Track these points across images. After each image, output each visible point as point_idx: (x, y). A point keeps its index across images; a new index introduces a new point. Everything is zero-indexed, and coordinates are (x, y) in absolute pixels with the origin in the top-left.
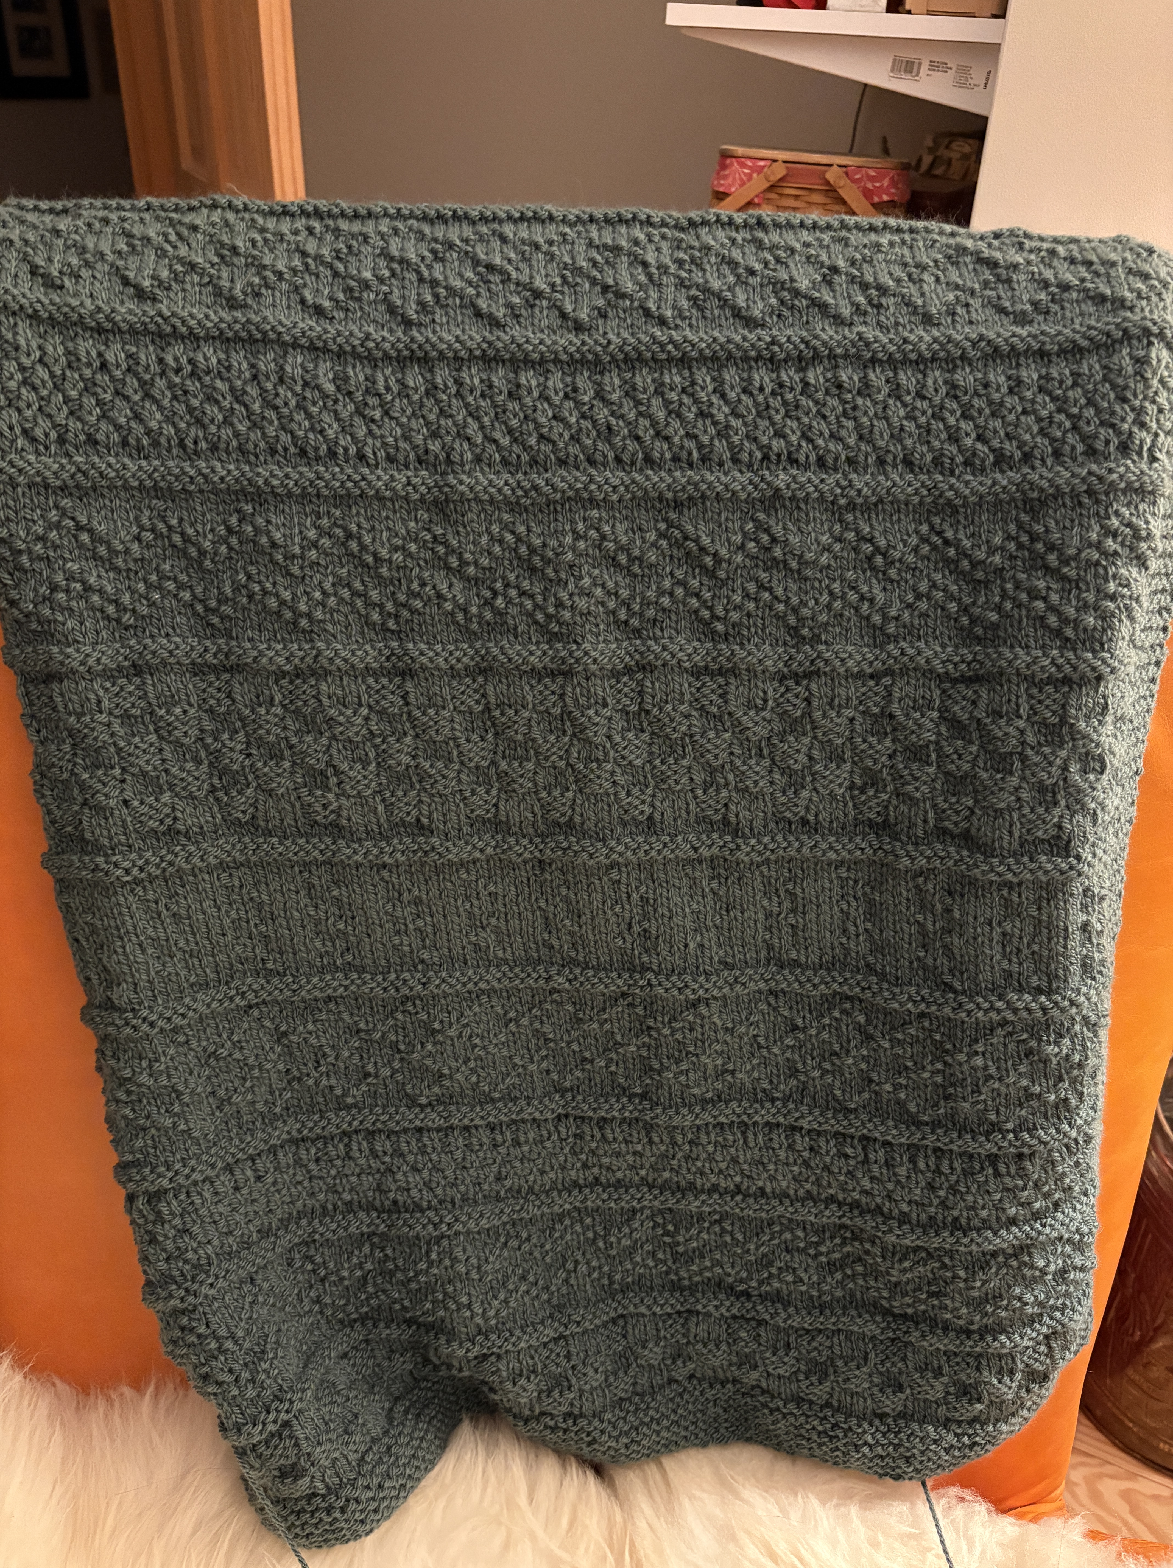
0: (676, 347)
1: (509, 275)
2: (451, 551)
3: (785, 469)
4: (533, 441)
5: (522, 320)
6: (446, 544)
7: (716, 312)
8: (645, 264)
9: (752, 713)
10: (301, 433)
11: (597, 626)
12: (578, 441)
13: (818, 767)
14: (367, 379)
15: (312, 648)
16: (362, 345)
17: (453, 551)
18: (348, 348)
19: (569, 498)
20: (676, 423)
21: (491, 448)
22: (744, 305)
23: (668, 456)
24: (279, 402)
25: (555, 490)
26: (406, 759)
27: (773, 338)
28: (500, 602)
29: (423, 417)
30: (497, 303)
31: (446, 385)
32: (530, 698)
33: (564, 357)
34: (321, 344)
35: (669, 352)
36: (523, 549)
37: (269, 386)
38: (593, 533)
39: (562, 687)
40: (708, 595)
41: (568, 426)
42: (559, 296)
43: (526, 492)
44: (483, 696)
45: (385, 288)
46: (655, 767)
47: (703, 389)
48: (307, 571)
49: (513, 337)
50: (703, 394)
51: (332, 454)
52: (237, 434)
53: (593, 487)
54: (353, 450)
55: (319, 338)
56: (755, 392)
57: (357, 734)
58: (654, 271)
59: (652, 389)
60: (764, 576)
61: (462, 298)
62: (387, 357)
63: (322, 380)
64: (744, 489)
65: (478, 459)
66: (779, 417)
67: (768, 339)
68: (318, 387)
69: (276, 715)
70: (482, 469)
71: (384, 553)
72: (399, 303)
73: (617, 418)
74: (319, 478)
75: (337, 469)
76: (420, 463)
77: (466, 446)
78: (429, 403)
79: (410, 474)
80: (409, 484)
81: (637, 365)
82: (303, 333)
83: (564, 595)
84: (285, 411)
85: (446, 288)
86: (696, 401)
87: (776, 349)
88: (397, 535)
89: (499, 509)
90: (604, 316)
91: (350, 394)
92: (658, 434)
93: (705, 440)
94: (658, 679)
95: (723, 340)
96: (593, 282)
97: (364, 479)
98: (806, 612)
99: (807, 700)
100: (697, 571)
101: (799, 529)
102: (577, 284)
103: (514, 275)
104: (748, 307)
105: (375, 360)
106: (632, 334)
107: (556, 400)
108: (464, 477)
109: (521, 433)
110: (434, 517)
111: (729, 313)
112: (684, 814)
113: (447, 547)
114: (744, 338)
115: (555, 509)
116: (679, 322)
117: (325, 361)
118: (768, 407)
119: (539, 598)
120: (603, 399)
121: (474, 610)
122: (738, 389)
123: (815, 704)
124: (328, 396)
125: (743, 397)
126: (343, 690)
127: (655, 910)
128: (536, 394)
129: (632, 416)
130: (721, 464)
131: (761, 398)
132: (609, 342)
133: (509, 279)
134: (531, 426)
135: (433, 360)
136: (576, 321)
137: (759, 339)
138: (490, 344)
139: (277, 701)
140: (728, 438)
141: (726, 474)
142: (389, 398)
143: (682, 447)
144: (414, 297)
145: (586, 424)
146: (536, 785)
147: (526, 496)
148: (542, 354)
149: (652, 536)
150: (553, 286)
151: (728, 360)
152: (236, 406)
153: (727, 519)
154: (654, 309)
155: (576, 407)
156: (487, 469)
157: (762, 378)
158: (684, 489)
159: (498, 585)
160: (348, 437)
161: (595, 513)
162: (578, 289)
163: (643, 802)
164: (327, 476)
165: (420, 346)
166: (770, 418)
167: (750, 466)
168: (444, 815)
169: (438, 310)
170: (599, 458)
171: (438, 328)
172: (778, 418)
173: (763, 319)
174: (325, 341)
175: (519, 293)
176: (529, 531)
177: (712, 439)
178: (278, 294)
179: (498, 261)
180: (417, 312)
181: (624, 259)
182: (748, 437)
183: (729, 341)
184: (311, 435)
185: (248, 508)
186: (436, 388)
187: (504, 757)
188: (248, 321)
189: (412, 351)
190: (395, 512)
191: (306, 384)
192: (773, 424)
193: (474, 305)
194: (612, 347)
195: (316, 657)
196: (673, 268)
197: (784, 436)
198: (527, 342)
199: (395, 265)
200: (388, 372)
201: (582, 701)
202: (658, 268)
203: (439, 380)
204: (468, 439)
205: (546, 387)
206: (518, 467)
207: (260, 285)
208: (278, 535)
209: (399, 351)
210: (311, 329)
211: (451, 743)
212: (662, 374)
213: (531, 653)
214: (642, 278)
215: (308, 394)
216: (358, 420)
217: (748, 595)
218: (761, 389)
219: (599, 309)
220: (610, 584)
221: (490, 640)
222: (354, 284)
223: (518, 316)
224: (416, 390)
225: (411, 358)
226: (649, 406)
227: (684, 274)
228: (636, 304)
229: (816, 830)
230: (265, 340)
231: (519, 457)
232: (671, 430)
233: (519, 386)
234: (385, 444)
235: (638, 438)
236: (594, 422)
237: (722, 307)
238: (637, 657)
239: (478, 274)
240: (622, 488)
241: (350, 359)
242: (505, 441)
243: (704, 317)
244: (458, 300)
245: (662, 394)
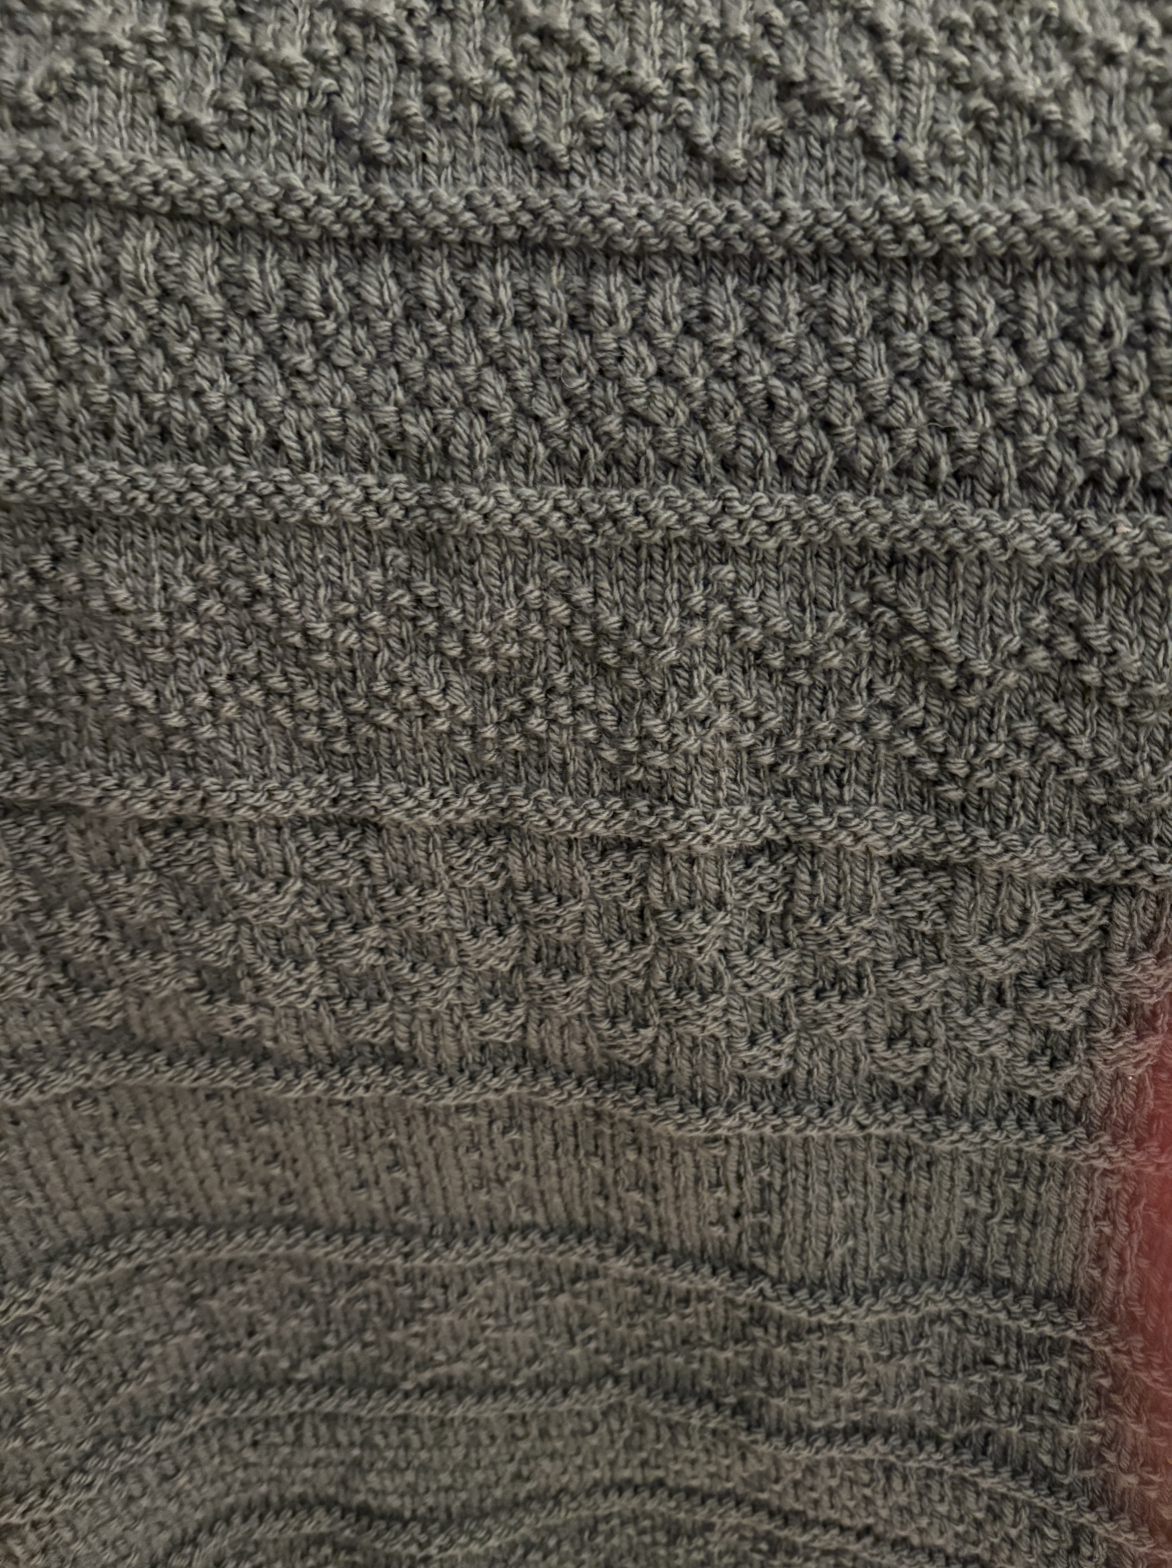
0: (929, 233)
1: (586, 54)
2: (445, 625)
3: (1130, 508)
4: (612, 424)
5: (606, 158)
6: (439, 612)
7: (1023, 149)
8: (876, 32)
9: (995, 941)
10: (157, 398)
11: (715, 772)
12: (705, 424)
13: (1103, 1035)
14: (288, 285)
15: (196, 787)
16: (276, 213)
17: (452, 626)
18: (248, 219)
19: (678, 541)
20: (910, 401)
21: (529, 432)
22: (1086, 135)
23: (887, 464)
24: (111, 331)
25: (650, 522)
26: (369, 958)
27: (1146, 217)
28: (536, 723)
29: (397, 365)
30: (554, 118)
31: (442, 302)
32: (584, 882)
33: (689, 247)
34: (192, 208)
35: (912, 244)
36: (583, 633)
37: (91, 299)
38: (720, 611)
39: (644, 868)
40: (938, 736)
41: (686, 394)
42: (688, 105)
43: (594, 524)
44: (503, 866)
45: (327, 82)
46: (802, 1003)
47: (975, 327)
48: (182, 654)
49: (583, 199)
50: (975, 341)
51: (219, 438)
52: (34, 397)
53: (728, 523)
54: (258, 431)
55: (189, 193)
56: (1090, 340)
57: (284, 918)
58: (895, 48)
59: (867, 323)
60: (1055, 714)
61: (484, 107)
62: (327, 237)
63: (194, 288)
64: (1038, 547)
65: (504, 454)
66: (1134, 397)
67: (1135, 221)
68: (187, 302)
69: (145, 885)
70: (510, 477)
71: (321, 630)
72: (353, 116)
73: (788, 381)
74: (194, 488)
75: (229, 471)
76: (393, 455)
77: (480, 426)
78: (409, 337)
79: (370, 480)
80: (367, 500)
81: (840, 266)
82: (156, 184)
83: (655, 725)
84: (125, 351)
85: (453, 84)
86: (958, 355)
87: (1150, 243)
88: (344, 598)
89: (542, 551)
90: (778, 151)
91: (253, 316)
92: (870, 418)
93: (968, 438)
94: (823, 869)
95: (1033, 218)
96: (762, 71)
97: (279, 491)
98: (1130, 787)
99: (1105, 931)
100: (921, 687)
101: (1143, 632)
102: (727, 76)
103: (596, 54)
104: (1096, 140)
105: (305, 243)
106: (835, 197)
107: (665, 338)
108: (473, 492)
109: (591, 403)
110: (419, 559)
111: (1050, 151)
112: (847, 1073)
113: (440, 619)
114: (1082, 217)
115: (650, 556)
116: (939, 171)
117: (203, 246)
118: (1114, 373)
119: (609, 721)
120: (762, 341)
121: (490, 732)
122: (1052, 332)
123: (1117, 939)
124: (209, 322)
125: (1062, 350)
126: (257, 850)
127: (782, 1201)
128: (624, 325)
129: (818, 381)
130: (996, 490)
131: (1100, 355)
132: (785, 218)
133: (585, 63)
134: (612, 391)
135: (418, 245)
136: (718, 164)
137: (1116, 220)
138: (536, 214)
139: (143, 865)
140: (1016, 435)
141: (1004, 512)
142: (330, 326)
143: (917, 450)
144: (386, 104)
145: (724, 391)
146: (590, 1007)
147: (594, 531)
148: (642, 238)
149: (837, 621)
150: (675, 79)
151: (1037, 262)
152: (29, 340)
153: (994, 598)
154: (887, 141)
155: (705, 356)
156: (520, 475)
157: (1110, 308)
158: (913, 536)
159: (535, 693)
160: (250, 406)
161: (727, 572)
162: (729, 87)
163: (778, 1054)
164: (209, 485)
165: (393, 218)
166: (1114, 398)
167: (1056, 495)
168: (435, 1038)
169: (434, 134)
170: (744, 460)
171: (432, 177)
172: (1132, 400)
173: (1128, 172)
174: (201, 202)
175: (602, 96)
176: (596, 595)
177: (983, 437)
178: (110, 96)
179: (563, 21)
180: (390, 139)
181: (833, 18)
182: (1060, 435)
183: (1047, 221)
184: (177, 403)
185: (67, 540)
186: (424, 306)
187: (538, 960)
188: (47, 159)
189: (378, 227)
190: (342, 550)
191: (165, 295)
192: (1119, 412)
193: (507, 122)
194: (790, 228)
195: (204, 801)
196: (936, 41)
197: (1140, 440)
198: (612, 212)
199: (353, 30)
200: (329, 269)
201: (680, 895)
202: (903, 43)
203: (429, 292)
204: (485, 413)
205: (646, 309)
206: (582, 469)
207: (76, 78)
208: (121, 594)
209: (351, 226)
210: (173, 175)
211: (446, 936)
212: (890, 289)
213: (591, 815)
214: (868, 66)
215: (168, 317)
216: (269, 372)
217: (1017, 742)
218: (1106, 334)
219: (769, 137)
220: (748, 706)
221: (517, 781)
222: (264, 73)
223: (598, 150)
224: (385, 310)
225: (377, 242)
226: (857, 360)
227: (960, 58)
228: (850, 126)
229: (1077, 1119)
230: (82, 201)
231: (584, 452)
232: (899, 414)
233: (590, 307)
234: (321, 423)
235: (827, 426)
236: (741, 391)
237: (1036, 138)
238: (788, 830)
239: (523, 50)
240: (787, 528)
241: (255, 242)
242: (558, 422)
243: (995, 160)
244: (475, 110)
245: (887, 335)
